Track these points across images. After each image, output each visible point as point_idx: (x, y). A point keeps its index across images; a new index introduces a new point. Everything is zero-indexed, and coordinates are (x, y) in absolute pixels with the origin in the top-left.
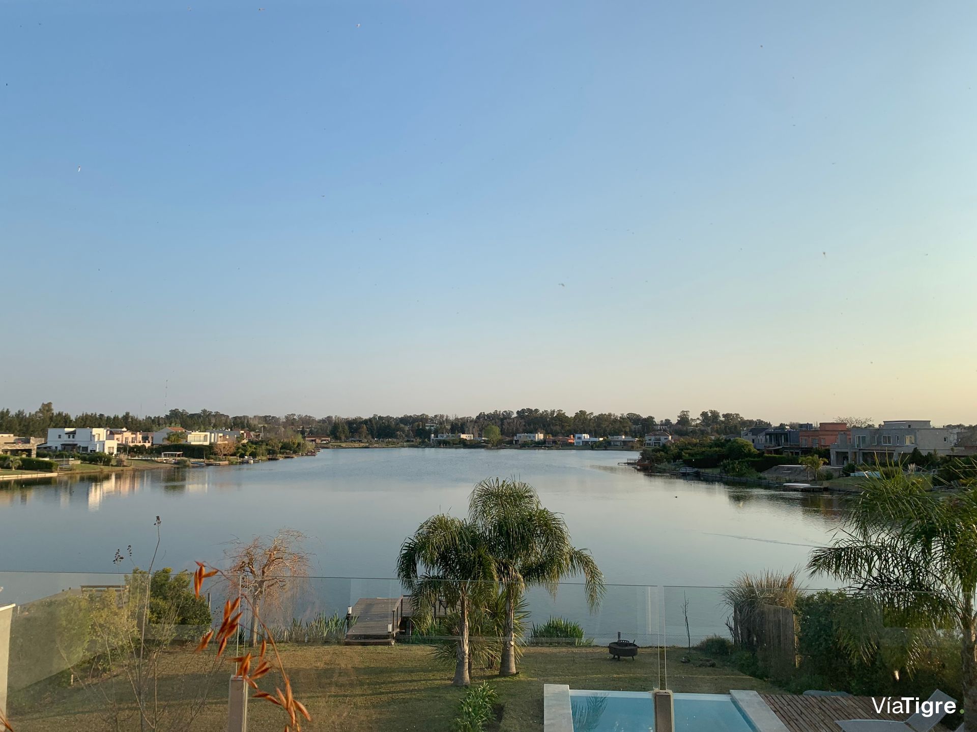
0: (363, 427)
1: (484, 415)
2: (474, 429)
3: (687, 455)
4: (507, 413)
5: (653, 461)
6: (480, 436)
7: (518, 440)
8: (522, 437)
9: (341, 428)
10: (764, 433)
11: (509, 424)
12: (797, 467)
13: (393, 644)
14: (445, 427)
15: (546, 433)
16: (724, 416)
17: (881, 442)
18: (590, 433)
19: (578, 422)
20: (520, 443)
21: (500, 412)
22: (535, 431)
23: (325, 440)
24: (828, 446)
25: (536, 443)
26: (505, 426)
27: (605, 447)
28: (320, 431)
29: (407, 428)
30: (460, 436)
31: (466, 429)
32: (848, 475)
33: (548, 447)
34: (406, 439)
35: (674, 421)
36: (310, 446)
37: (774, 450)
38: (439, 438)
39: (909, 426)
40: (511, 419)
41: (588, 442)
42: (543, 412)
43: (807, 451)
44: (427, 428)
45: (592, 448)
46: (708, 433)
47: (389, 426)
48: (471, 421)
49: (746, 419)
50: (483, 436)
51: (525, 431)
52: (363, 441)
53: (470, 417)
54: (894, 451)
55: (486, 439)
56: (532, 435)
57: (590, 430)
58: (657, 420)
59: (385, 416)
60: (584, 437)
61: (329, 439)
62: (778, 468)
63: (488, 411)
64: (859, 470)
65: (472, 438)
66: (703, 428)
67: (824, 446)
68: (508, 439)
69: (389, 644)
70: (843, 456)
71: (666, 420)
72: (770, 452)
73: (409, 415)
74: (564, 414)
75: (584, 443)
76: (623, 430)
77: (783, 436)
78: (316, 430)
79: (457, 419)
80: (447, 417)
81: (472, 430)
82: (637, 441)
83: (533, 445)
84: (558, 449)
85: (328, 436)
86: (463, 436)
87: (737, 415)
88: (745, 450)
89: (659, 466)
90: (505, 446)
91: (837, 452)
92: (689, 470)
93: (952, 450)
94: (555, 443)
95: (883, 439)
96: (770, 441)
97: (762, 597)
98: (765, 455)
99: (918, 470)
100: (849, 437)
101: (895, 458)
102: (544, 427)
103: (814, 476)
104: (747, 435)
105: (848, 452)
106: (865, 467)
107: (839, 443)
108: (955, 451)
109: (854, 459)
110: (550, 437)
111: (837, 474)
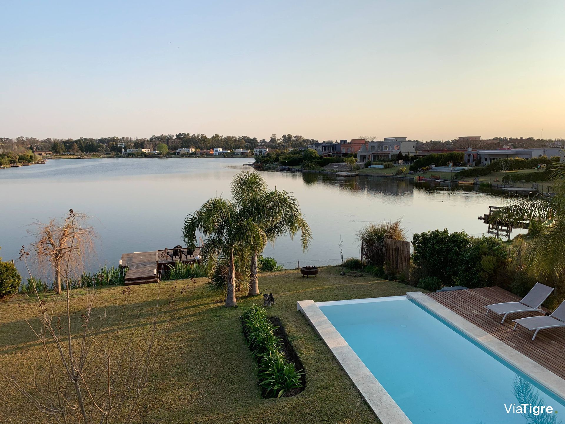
0: (75, 145)
1: (155, 137)
2: (150, 146)
3: (282, 159)
4: (169, 136)
5: (263, 163)
6: (155, 150)
7: (179, 153)
8: (182, 151)
9: (59, 146)
10: (321, 146)
11: (172, 142)
12: (341, 164)
13: (159, 281)
14: (130, 144)
15: (196, 148)
16: (295, 137)
18: (222, 148)
19: (214, 141)
20: (180, 154)
21: (165, 135)
22: (189, 147)
23: (49, 154)
24: (356, 152)
25: (190, 154)
26: (170, 144)
27: (231, 156)
28: (44, 148)
29: (105, 146)
30: (141, 150)
31: (145, 146)
32: (368, 167)
33: (198, 156)
34: (105, 153)
35: (268, 140)
36: (39, 158)
37: (328, 155)
38: (128, 152)
39: (397, 141)
40: (173, 139)
41: (222, 153)
42: (192, 135)
43: (346, 155)
44: (119, 145)
45: (224, 157)
46: (287, 147)
47: (93, 144)
48: (147, 141)
49: (305, 139)
50: (156, 150)
51: (182, 147)
52: (76, 154)
53: (146, 139)
54: (389, 153)
55: (159, 152)
56: (187, 149)
57: (222, 146)
58: (259, 140)
59: (88, 138)
60: (219, 150)
61: (52, 153)
62: (331, 165)
63: (158, 134)
64: (372, 164)
65: (149, 152)
66: (284, 144)
67: (354, 152)
68: (173, 152)
69: (156, 282)
70: (364, 157)
71: (263, 140)
72: (326, 156)
73: (105, 137)
74: (205, 136)
75: (220, 154)
76: (241, 146)
77: (331, 147)
78: (41, 147)
79: (137, 140)
80: (131, 138)
81: (149, 147)
82: (250, 152)
83: (189, 155)
84: (204, 157)
85: (51, 151)
86: (143, 150)
87: (301, 137)
88: (313, 155)
89: (266, 166)
90: (171, 156)
91: (361, 155)
92: (284, 167)
93: (417, 152)
94: (202, 153)
95: (384, 147)
96: (325, 150)
97: (385, 235)
98: (323, 158)
99: (404, 164)
100: (367, 147)
101: (390, 158)
102: (194, 144)
103: (351, 169)
104: (312, 147)
105: (366, 155)
106: (375, 162)
107: (362, 150)
108: (418, 153)
109: (369, 158)
110: (199, 151)
111: (361, 167)
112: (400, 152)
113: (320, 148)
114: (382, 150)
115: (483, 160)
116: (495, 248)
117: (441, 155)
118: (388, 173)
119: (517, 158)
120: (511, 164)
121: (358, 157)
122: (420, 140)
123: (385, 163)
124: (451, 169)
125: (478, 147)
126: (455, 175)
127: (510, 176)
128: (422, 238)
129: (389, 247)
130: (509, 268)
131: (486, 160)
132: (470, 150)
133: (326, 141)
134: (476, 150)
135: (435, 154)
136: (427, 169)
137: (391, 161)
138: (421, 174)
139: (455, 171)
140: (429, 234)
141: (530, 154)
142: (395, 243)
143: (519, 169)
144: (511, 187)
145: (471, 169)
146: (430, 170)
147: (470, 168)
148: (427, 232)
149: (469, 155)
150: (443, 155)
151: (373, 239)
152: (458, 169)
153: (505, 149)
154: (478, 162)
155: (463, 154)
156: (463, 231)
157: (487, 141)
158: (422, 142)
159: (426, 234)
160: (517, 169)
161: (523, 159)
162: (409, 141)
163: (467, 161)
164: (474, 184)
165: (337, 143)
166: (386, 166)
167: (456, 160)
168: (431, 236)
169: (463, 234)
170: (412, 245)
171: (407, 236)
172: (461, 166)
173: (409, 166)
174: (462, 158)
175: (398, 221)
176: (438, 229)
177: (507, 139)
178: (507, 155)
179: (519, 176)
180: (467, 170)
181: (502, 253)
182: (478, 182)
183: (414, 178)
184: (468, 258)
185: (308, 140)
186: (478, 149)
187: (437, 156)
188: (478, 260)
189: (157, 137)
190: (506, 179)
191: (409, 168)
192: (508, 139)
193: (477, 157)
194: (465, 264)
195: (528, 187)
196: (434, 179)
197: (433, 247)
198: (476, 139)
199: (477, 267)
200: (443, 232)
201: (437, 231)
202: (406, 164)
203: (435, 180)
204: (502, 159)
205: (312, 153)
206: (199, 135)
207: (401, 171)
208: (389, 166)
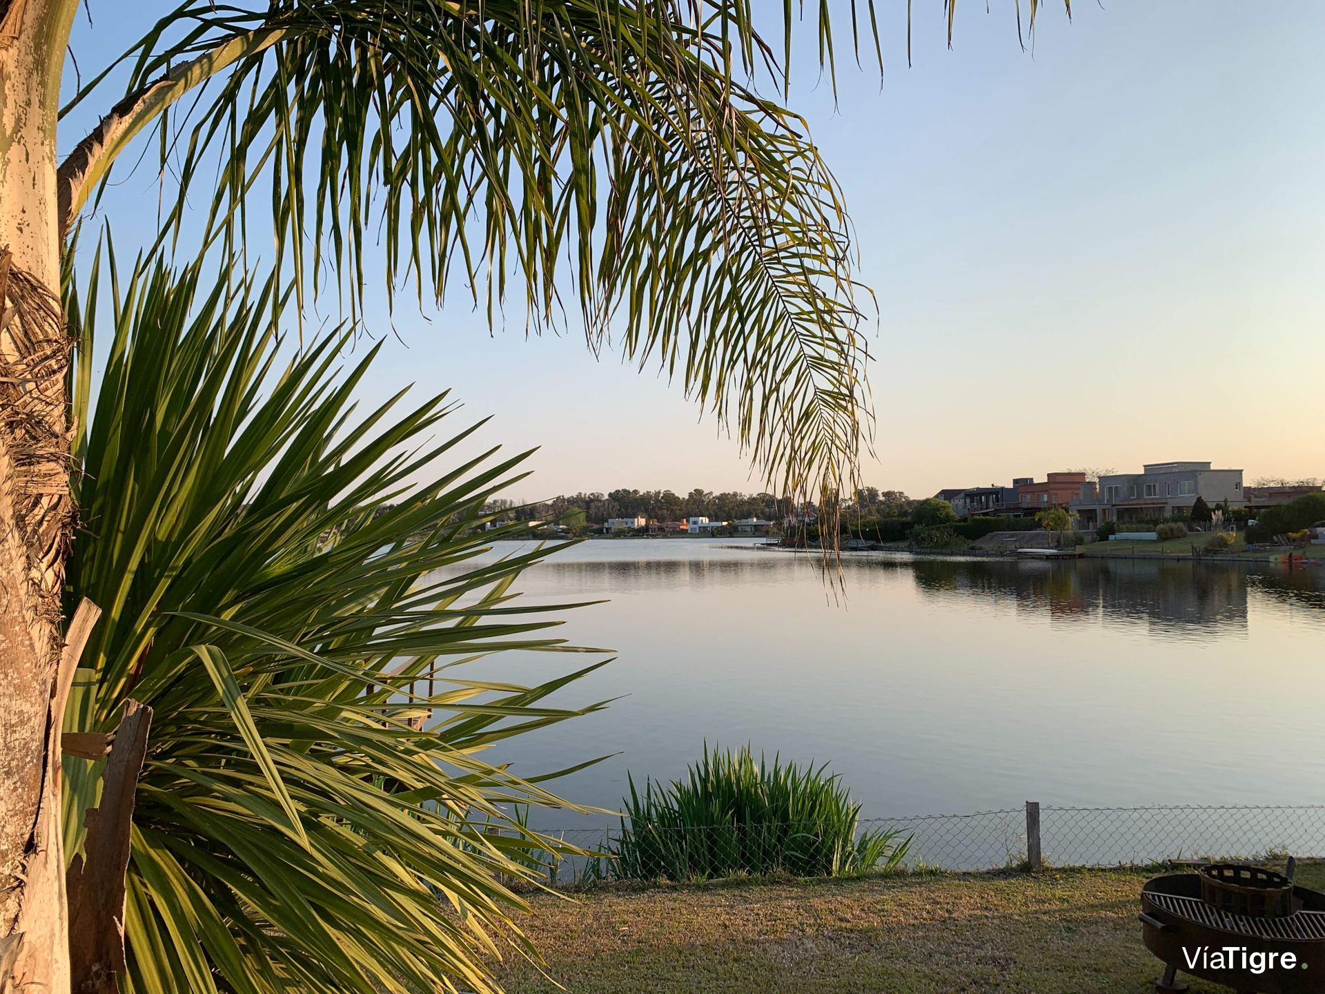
4: (594, 496)
6: (557, 523)
7: (610, 528)
8: (616, 523)
10: (961, 496)
11: (598, 508)
14: (507, 514)
15: (649, 518)
16: (884, 494)
17: (1143, 494)
18: (709, 516)
19: (693, 503)
20: (613, 531)
21: (585, 495)
22: (634, 516)
24: (1065, 502)
25: (634, 530)
26: (592, 511)
27: (730, 533)
30: (527, 524)
31: (537, 516)
32: (1106, 539)
33: (651, 535)
37: (983, 513)
40: (601, 502)
41: (707, 527)
45: (713, 536)
50: (561, 524)
51: (620, 516)
55: (565, 527)
56: (629, 520)
57: (709, 513)
60: (702, 521)
63: (568, 493)
64: (1120, 531)
66: (856, 511)
68: (596, 526)
70: (1089, 515)
74: (673, 494)
75: (702, 529)
76: (754, 513)
80: (511, 502)
81: (546, 517)
82: (773, 525)
83: (631, 533)
84: (665, 537)
86: (532, 524)
87: (901, 493)
90: (591, 536)
91: (1079, 510)
94: (661, 529)
95: (1145, 489)
96: (972, 503)
101: (1169, 513)
102: (646, 511)
103: (1060, 541)
105: (1095, 510)
106: (1127, 527)
107: (1081, 498)
109: (1105, 518)
110: (654, 523)
111: (1088, 538)
112: (1199, 500)
113: (959, 502)
114: (1140, 496)
118: (1177, 549)
123: (1160, 528)
136: (1305, 536)
137: (1176, 521)
138: (1288, 550)
146: (1314, 539)
162: (1222, 470)
165: (1008, 487)
166: (1166, 534)
189: (568, 500)
205: (938, 510)
206: (659, 492)
207: (1223, 543)
208: (1172, 534)
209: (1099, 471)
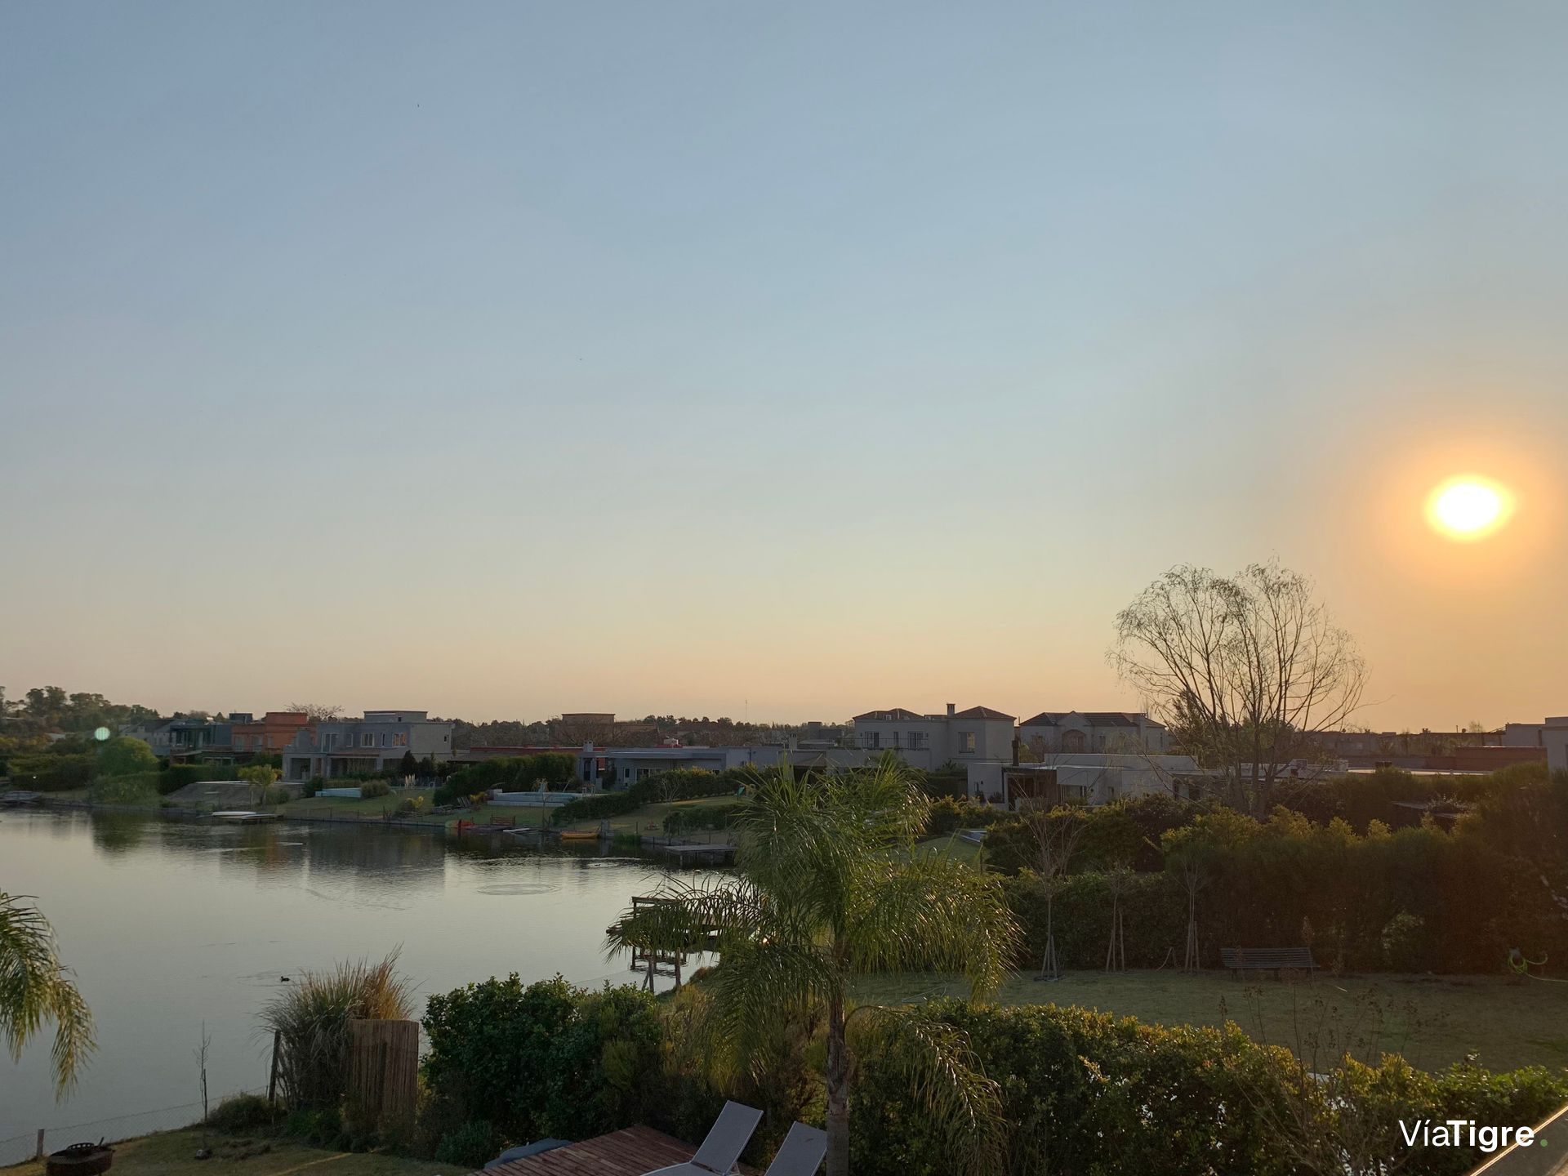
3: (17, 769)
10: (167, 728)
12: (230, 784)
17: (359, 742)
24: (279, 749)
32: (313, 795)
37: (187, 757)
39: (400, 719)
43: (246, 758)
46: (41, 728)
49: (113, 704)
54: (378, 755)
62: (195, 788)
64: (328, 787)
66: (30, 719)
67: (272, 749)
70: (302, 765)
72: (180, 760)
77: (201, 734)
87: (99, 696)
88: (136, 757)
91: (293, 759)
93: (454, 753)
95: (362, 737)
96: (179, 741)
97: (347, 1008)
98: (171, 766)
99: (418, 784)
100: (311, 735)
101: (379, 768)
103: (261, 799)
104: (135, 731)
105: (309, 759)
106: (336, 781)
107: (297, 745)
108: (458, 756)
109: (318, 769)
111: (294, 794)
112: (408, 754)
113: (164, 736)
114: (357, 743)
115: (620, 773)
116: (633, 1017)
117: (520, 760)
118: (373, 811)
119: (695, 769)
120: (683, 784)
121: (285, 766)
122: (466, 720)
123: (366, 783)
124: (544, 799)
125: (608, 740)
126: (552, 815)
127: (682, 814)
128: (452, 1008)
129: (358, 1044)
130: (668, 1069)
131: (627, 775)
132: (589, 748)
133: (186, 712)
134: (603, 750)
135: (503, 759)
136: (482, 800)
137: (383, 776)
138: (463, 814)
139: (552, 805)
140: (469, 993)
141: (719, 759)
142: (376, 1028)
143: (700, 796)
144: (684, 843)
145: (593, 799)
146: (489, 802)
147: (589, 795)
148: (466, 989)
149: (588, 761)
150: (524, 762)
151: (312, 1022)
152: (560, 798)
153: (668, 746)
154: (609, 780)
155: (572, 760)
156: (558, 977)
157: (631, 723)
158: (471, 725)
159: (462, 995)
160: (697, 796)
161: (708, 772)
162: (437, 721)
163: (582, 778)
164: (598, 837)
165: (223, 718)
166: (369, 791)
167: (555, 774)
168: (476, 998)
169: (558, 985)
170: (425, 1032)
171: (414, 1003)
172: (570, 789)
173: (433, 792)
174: (570, 770)
175: (389, 961)
176: (493, 978)
177: (675, 721)
178: (674, 762)
179: (701, 814)
180: (583, 802)
181: (649, 1030)
182: (608, 831)
183: (447, 825)
184: (571, 1053)
185: (123, 709)
186: (608, 745)
187: (506, 764)
188: (594, 1057)
190: (673, 823)
191: (432, 796)
192: (678, 722)
193: (607, 767)
194: (563, 1072)
195: (718, 842)
196: (501, 827)
197: (481, 1032)
198: (603, 721)
199: (593, 1075)
200: (507, 984)
201: (492, 983)
202: (426, 785)
203: (502, 830)
204: (662, 772)
205: (133, 751)
207: (411, 807)
208: (375, 792)
209: (325, 707)
